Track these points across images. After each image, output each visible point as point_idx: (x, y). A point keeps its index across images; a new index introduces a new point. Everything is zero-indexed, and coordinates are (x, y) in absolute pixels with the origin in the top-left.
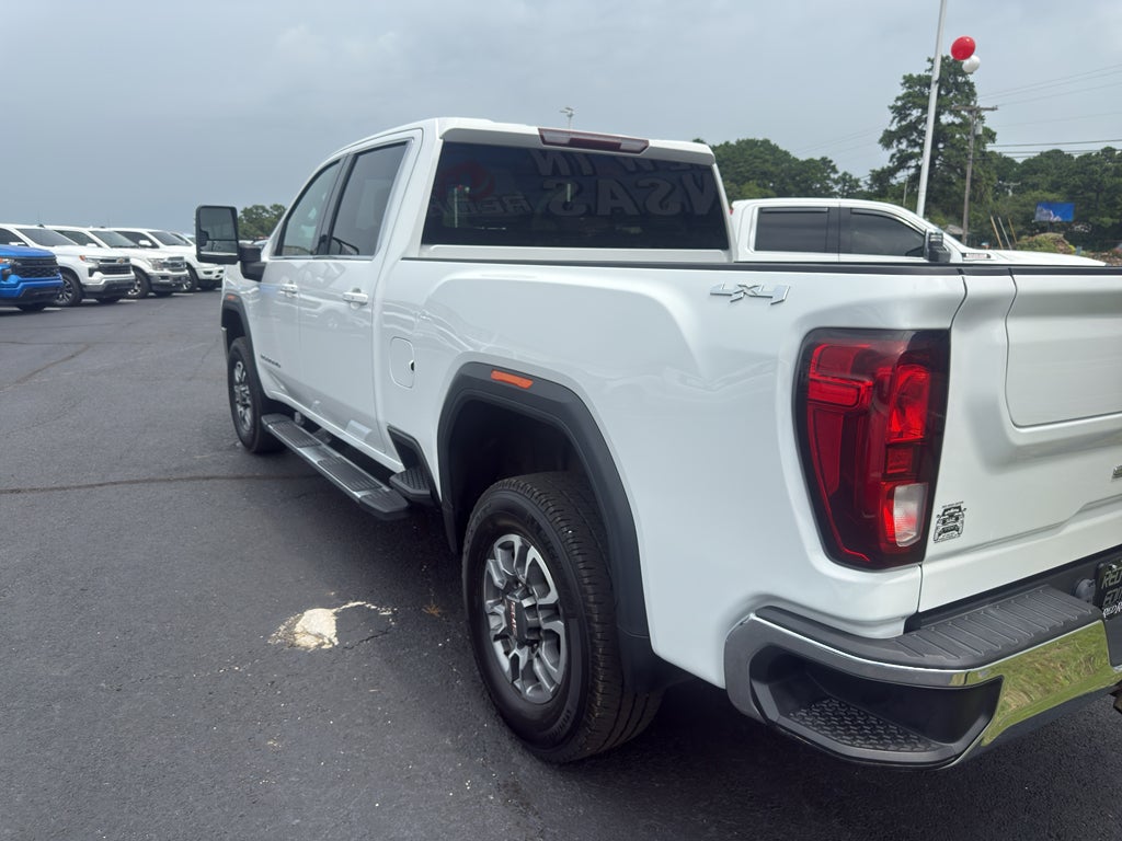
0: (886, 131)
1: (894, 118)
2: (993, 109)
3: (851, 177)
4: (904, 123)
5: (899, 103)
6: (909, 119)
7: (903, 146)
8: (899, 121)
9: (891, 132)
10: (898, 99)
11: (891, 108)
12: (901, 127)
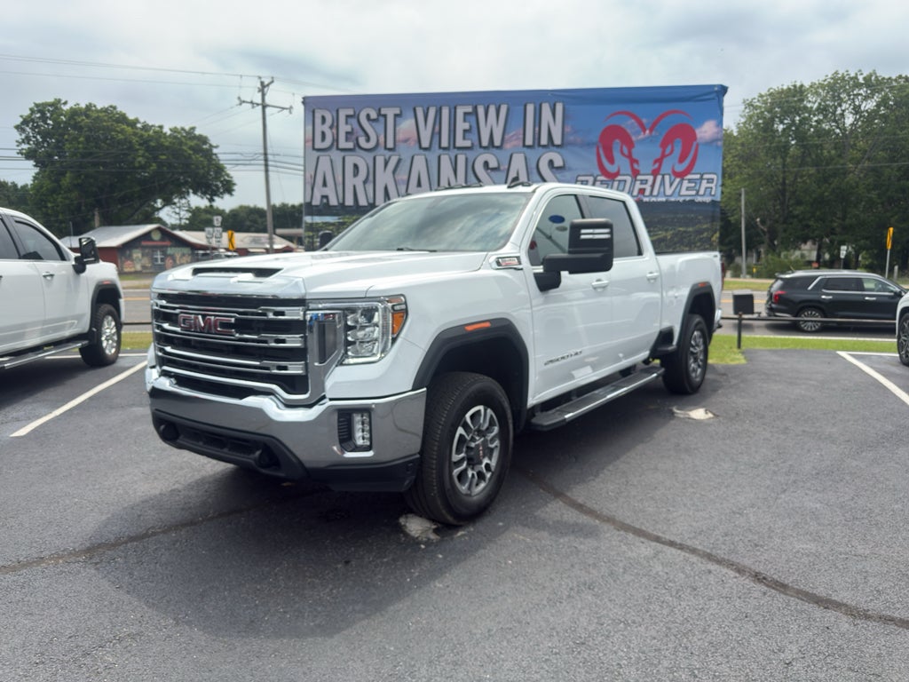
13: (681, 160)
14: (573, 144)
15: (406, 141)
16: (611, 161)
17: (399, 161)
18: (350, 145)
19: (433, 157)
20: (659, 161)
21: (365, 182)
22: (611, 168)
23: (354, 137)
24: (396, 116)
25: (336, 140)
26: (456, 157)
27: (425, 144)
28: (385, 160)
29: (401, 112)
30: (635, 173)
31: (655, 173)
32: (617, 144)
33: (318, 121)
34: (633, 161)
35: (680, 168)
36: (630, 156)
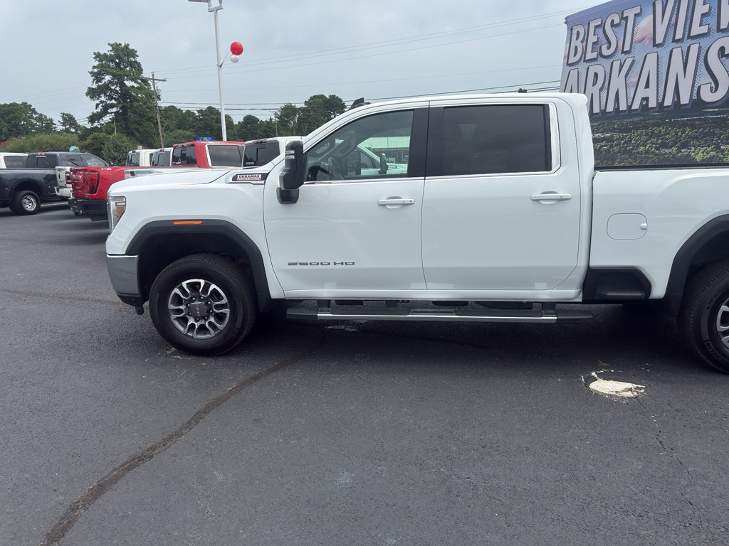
0: (89, 88)
1: (94, 80)
2: (163, 81)
3: (46, 117)
4: (100, 84)
5: (96, 70)
6: (103, 81)
7: (103, 98)
8: (97, 83)
9: (93, 89)
10: (94, 67)
11: (91, 73)
12: (99, 87)
15: (642, 40)
17: (633, 62)
18: (594, 55)
19: (664, 52)
21: (601, 90)
23: (598, 46)
24: (636, 15)
25: (584, 53)
26: (689, 48)
27: (659, 41)
28: (621, 63)
29: (641, 9)
33: (574, 37)
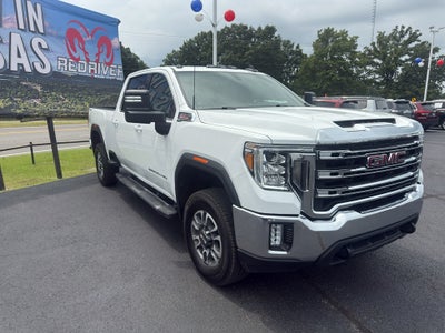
13: (108, 56)
14: (51, 35)
16: (75, 51)
20: (98, 55)
22: (76, 55)
30: (88, 60)
31: (97, 61)
32: (76, 41)
34: (86, 53)
35: (108, 60)
36: (83, 49)
